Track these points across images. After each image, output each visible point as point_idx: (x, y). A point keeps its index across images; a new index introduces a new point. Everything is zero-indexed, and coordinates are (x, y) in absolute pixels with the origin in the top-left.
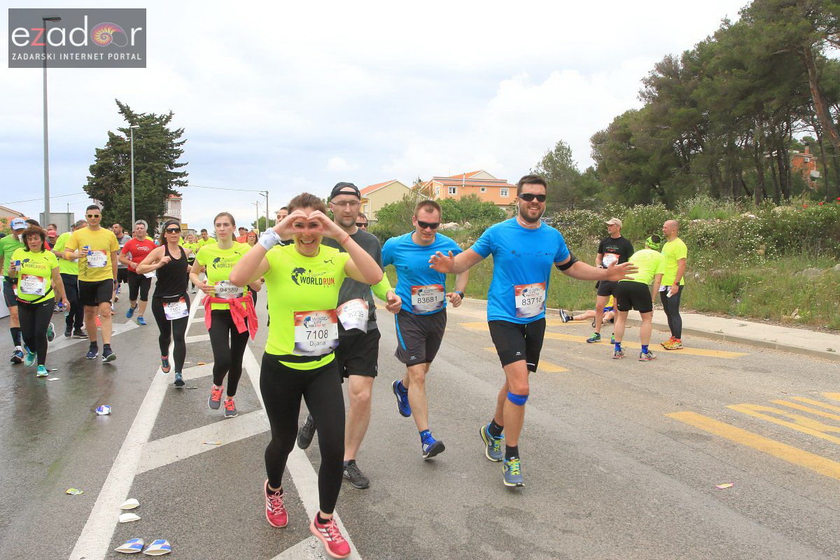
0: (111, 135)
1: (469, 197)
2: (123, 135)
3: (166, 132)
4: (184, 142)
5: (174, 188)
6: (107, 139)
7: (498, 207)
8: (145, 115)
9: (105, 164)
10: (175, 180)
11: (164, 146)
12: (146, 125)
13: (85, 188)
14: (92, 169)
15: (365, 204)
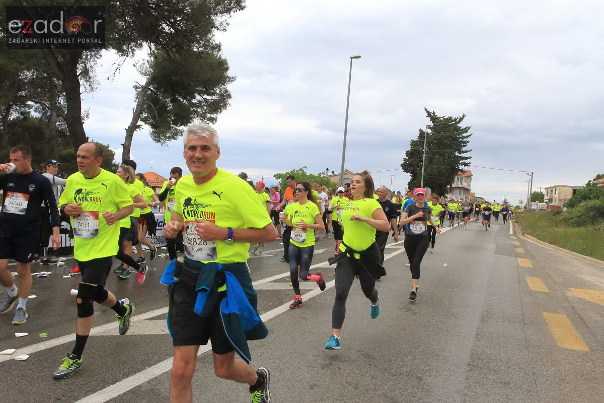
0: (421, 131)
2: (429, 131)
3: (458, 129)
4: (470, 135)
5: (461, 167)
6: (418, 134)
8: (445, 118)
9: (416, 150)
10: (461, 162)
11: (455, 139)
12: (444, 124)
13: (402, 165)
14: (408, 153)
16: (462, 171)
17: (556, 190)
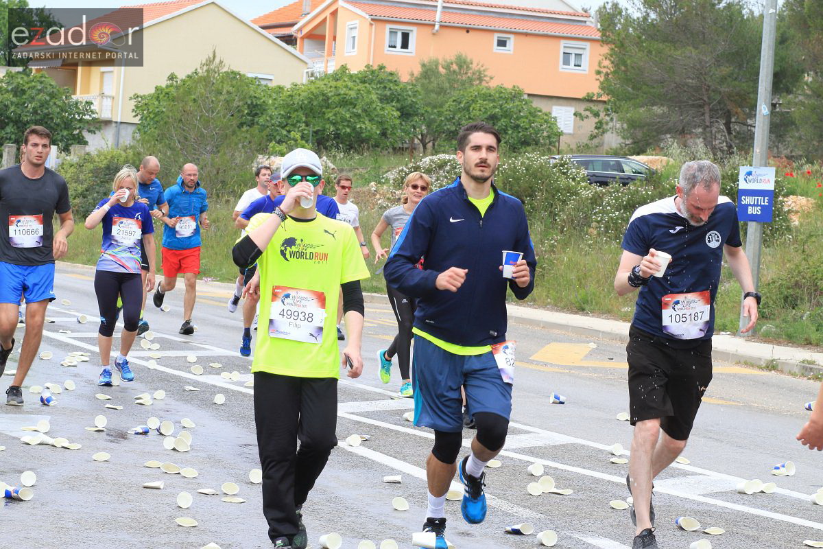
1: (447, 67)
7: (536, 104)
15: (103, 69)
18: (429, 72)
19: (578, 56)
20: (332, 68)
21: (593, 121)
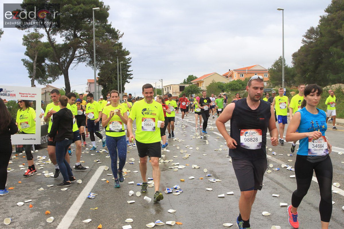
4: (131, 62)
10: (128, 77)
15: (202, 83)
16: (127, 82)
17: (170, 87)
18: (246, 79)
19: (266, 75)
20: (233, 80)
21: (269, 84)
